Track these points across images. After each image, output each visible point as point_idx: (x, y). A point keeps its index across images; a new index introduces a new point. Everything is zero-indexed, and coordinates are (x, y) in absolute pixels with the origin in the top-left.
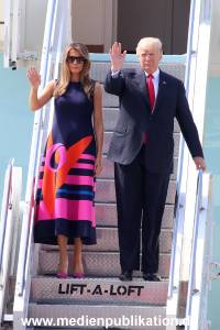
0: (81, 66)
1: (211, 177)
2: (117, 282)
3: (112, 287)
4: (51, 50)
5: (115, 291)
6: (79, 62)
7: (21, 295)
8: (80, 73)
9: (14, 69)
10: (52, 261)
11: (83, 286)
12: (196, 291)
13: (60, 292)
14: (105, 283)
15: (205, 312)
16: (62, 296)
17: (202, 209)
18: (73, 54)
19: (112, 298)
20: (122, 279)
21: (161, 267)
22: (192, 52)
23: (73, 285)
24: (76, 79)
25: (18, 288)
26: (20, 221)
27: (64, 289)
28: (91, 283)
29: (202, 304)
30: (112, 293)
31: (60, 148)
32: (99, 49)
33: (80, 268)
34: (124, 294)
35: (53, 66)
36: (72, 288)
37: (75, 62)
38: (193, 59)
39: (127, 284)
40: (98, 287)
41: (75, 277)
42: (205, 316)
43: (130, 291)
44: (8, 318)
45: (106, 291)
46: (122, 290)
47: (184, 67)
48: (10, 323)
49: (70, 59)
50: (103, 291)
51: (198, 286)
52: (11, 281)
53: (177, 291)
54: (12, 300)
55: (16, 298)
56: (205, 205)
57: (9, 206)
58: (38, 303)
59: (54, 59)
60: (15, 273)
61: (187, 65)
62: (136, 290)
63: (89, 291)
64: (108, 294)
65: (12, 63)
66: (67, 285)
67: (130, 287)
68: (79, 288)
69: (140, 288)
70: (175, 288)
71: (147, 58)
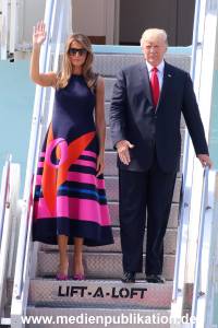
0: (83, 58)
2: (119, 284)
3: (114, 289)
4: (51, 41)
5: (117, 293)
6: (81, 54)
7: (18, 298)
8: (83, 66)
9: (12, 61)
10: (52, 263)
11: (83, 288)
12: (201, 294)
13: (60, 294)
14: (107, 286)
15: (211, 315)
16: (62, 299)
17: (208, 208)
18: (75, 46)
19: (114, 301)
20: (124, 281)
21: (165, 269)
22: (198, 44)
23: (73, 288)
24: (77, 72)
25: (16, 291)
27: (64, 291)
28: (92, 285)
29: (207, 308)
30: (114, 296)
31: (61, 143)
32: (101, 40)
33: (80, 269)
34: (126, 297)
35: (53, 57)
36: (73, 291)
37: (77, 54)
38: (199, 51)
39: (130, 286)
40: (100, 289)
41: (76, 279)
42: (211, 320)
43: (133, 294)
44: (6, 321)
45: (108, 294)
46: (124, 293)
47: (189, 59)
50: (104, 293)
51: (204, 289)
52: (9, 283)
53: (182, 294)
54: (10, 303)
55: (14, 301)
56: (211, 204)
57: (7, 205)
58: (38, 306)
59: (53, 51)
60: (13, 274)
61: (192, 56)
62: (139, 293)
63: (90, 294)
64: (109, 297)
65: (10, 55)
66: (68, 288)
67: (133, 290)
68: (79, 291)
69: (143, 290)
70: (179, 290)
71: (152, 50)
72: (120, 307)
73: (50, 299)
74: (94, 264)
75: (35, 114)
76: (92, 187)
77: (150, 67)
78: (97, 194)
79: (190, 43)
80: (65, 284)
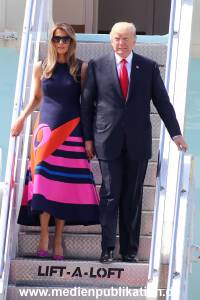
1: (192, 159)
2: (97, 265)
3: (92, 269)
4: (32, 29)
5: (95, 273)
6: (65, 42)
10: (32, 243)
11: (62, 268)
12: (176, 274)
13: (40, 274)
14: (85, 266)
16: (41, 278)
17: (183, 191)
18: (59, 34)
19: (92, 280)
21: (141, 250)
23: (52, 268)
24: (62, 60)
27: (43, 271)
28: (71, 265)
29: (182, 288)
30: (92, 276)
32: (81, 29)
34: (104, 276)
35: (33, 46)
36: (52, 270)
37: (61, 42)
38: (175, 40)
39: (107, 267)
40: (78, 269)
43: (110, 274)
45: (86, 274)
46: (102, 273)
47: (166, 48)
49: (55, 39)
50: (83, 273)
51: (179, 269)
53: (157, 274)
56: (185, 187)
58: (18, 286)
59: (34, 39)
61: (168, 45)
62: (117, 273)
63: (69, 273)
64: (88, 277)
66: (47, 267)
67: (110, 269)
68: (59, 271)
69: (120, 270)
70: (155, 270)
72: (97, 287)
73: (30, 278)
74: (73, 245)
75: (17, 100)
77: (119, 59)
79: (167, 32)
80: (45, 264)
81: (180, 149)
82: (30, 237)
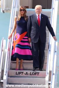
1: (58, 43)
2: (32, 72)
3: (31, 73)
4: (14, 7)
5: (31, 74)
7: (5, 75)
9: (4, 13)
10: (14, 66)
11: (22, 72)
12: (54, 74)
13: (16, 74)
14: (29, 72)
15: (56, 80)
17: (56, 51)
19: (30, 76)
22: (53, 8)
24: (23, 16)
25: (5, 73)
26: (5, 54)
28: (25, 72)
29: (55, 78)
32: (27, 7)
34: (34, 75)
35: (15, 12)
36: (20, 73)
37: (22, 11)
38: (53, 10)
39: (35, 72)
40: (27, 73)
43: (36, 74)
44: (2, 81)
45: (29, 74)
46: (33, 74)
47: (51, 12)
48: (2, 83)
49: (21, 10)
51: (54, 73)
52: (3, 71)
53: (49, 74)
54: (3, 76)
55: (4, 76)
56: (56, 50)
57: (2, 50)
58: (10, 77)
59: (15, 10)
60: (4, 69)
61: (52, 12)
63: (24, 74)
65: (3, 11)
66: (18, 72)
68: (21, 73)
69: (38, 73)
71: (38, 10)
72: (32, 77)
73: (13, 75)
74: (25, 66)
75: (10, 26)
76: (28, 46)
78: (29, 48)
79: (51, 8)
81: (55, 40)
82: (14, 64)
